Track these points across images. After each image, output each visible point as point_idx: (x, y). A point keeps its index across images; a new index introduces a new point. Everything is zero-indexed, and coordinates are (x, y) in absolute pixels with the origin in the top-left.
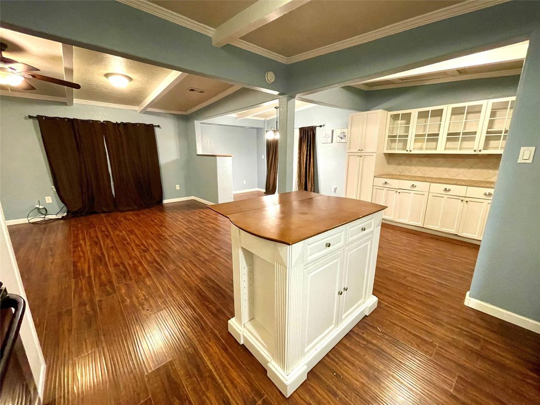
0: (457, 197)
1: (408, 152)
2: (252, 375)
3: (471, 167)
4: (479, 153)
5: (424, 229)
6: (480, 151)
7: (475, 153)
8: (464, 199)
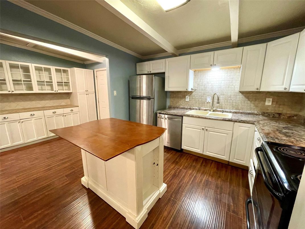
0: (60, 115)
1: (10, 93)
2: (163, 205)
3: (51, 100)
4: (57, 92)
5: (49, 138)
6: (57, 91)
7: (55, 92)
8: (64, 115)
